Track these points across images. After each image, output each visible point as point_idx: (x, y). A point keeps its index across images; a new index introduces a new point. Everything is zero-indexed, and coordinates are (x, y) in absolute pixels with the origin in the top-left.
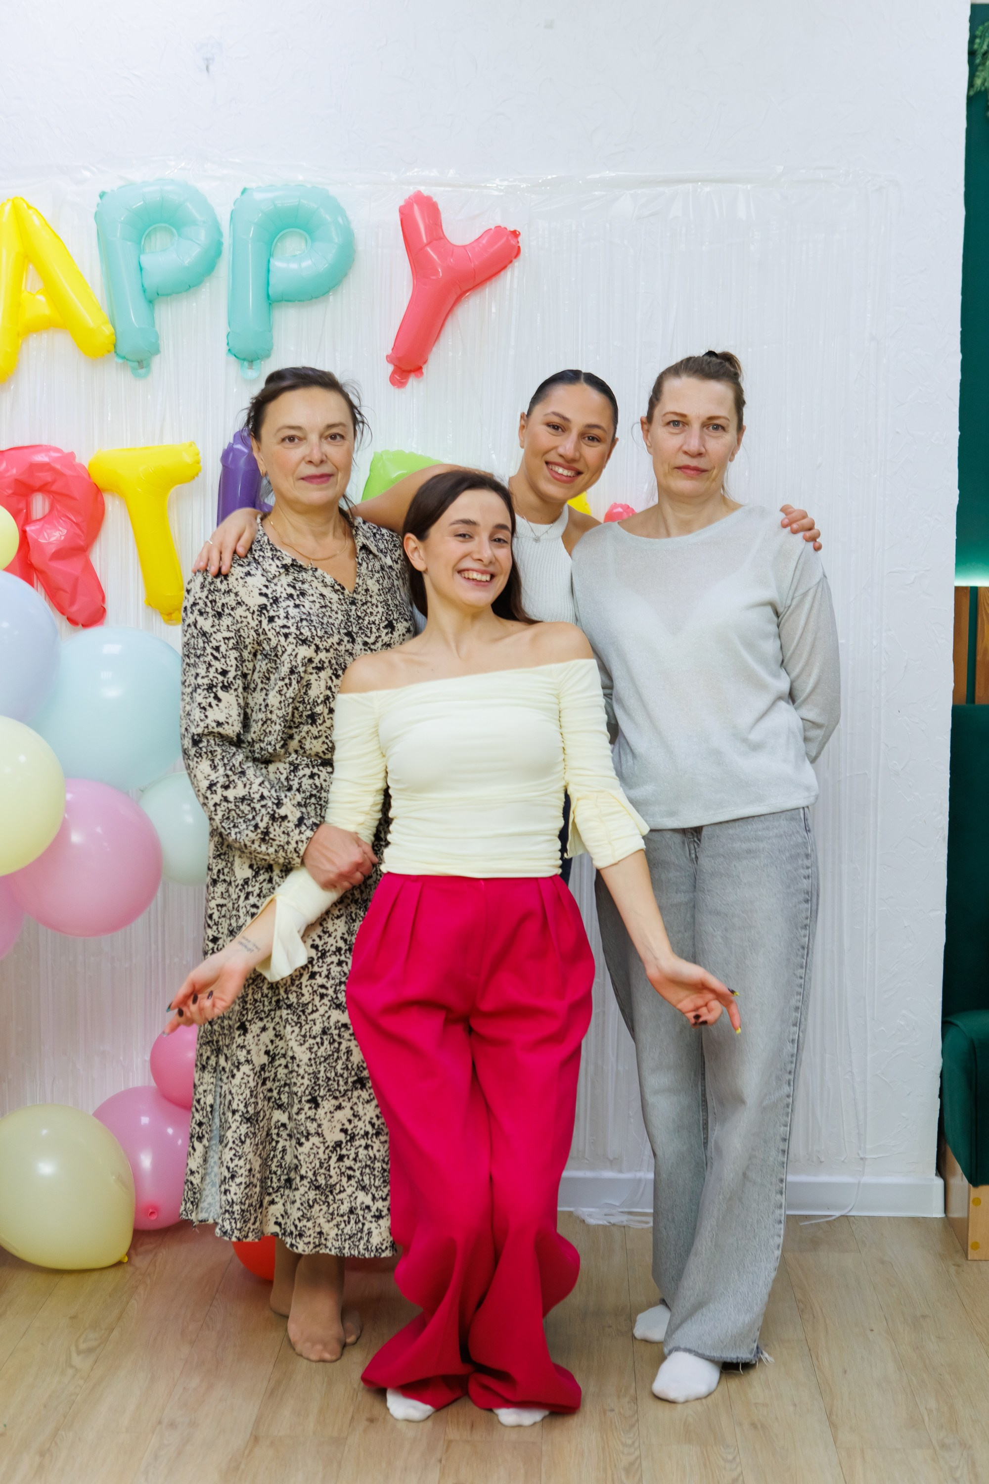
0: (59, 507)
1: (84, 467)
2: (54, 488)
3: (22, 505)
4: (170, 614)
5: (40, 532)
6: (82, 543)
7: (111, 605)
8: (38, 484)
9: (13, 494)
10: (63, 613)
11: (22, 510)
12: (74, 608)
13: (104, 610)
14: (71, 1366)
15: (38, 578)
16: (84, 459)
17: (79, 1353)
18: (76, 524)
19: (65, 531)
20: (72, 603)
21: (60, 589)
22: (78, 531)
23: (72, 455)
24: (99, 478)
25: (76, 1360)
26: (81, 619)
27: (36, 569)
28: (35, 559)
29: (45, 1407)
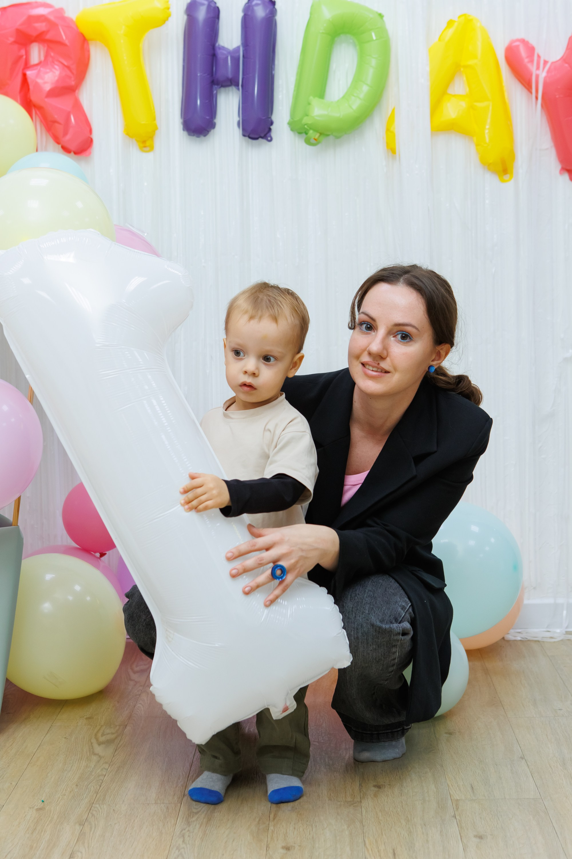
0: (52, 54)
1: (72, 20)
2: (48, 37)
3: (23, 52)
4: (144, 142)
5: (38, 75)
6: (73, 83)
7: (95, 136)
8: (34, 34)
9: (15, 42)
10: (58, 143)
11: (22, 56)
12: (68, 137)
13: (91, 141)
14: (95, 754)
15: (36, 113)
16: (71, 13)
17: (100, 744)
18: (68, 67)
19: (57, 73)
20: (65, 133)
21: (55, 122)
22: (69, 73)
23: (60, 11)
24: (84, 29)
25: (98, 749)
26: (72, 146)
27: (35, 106)
28: (34, 97)
29: (77, 785)
